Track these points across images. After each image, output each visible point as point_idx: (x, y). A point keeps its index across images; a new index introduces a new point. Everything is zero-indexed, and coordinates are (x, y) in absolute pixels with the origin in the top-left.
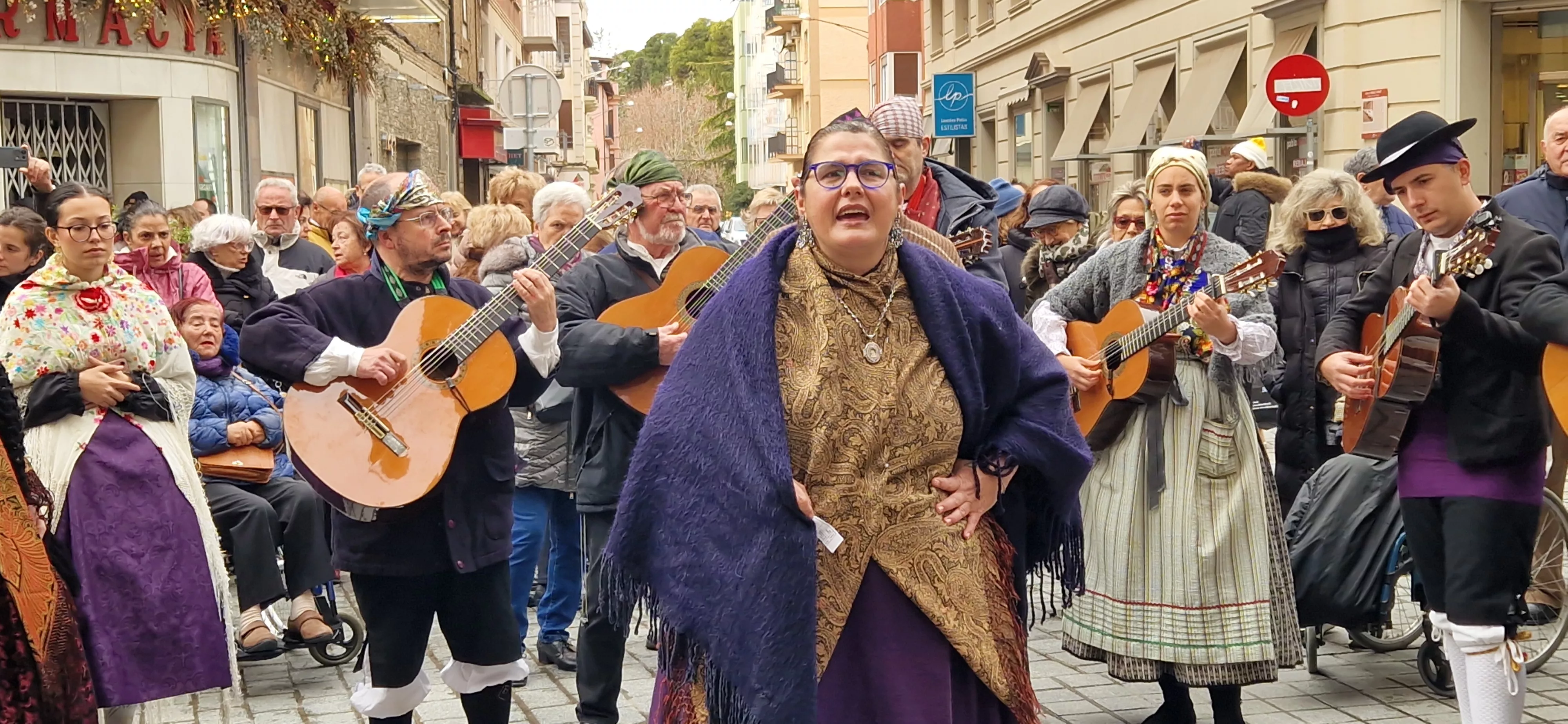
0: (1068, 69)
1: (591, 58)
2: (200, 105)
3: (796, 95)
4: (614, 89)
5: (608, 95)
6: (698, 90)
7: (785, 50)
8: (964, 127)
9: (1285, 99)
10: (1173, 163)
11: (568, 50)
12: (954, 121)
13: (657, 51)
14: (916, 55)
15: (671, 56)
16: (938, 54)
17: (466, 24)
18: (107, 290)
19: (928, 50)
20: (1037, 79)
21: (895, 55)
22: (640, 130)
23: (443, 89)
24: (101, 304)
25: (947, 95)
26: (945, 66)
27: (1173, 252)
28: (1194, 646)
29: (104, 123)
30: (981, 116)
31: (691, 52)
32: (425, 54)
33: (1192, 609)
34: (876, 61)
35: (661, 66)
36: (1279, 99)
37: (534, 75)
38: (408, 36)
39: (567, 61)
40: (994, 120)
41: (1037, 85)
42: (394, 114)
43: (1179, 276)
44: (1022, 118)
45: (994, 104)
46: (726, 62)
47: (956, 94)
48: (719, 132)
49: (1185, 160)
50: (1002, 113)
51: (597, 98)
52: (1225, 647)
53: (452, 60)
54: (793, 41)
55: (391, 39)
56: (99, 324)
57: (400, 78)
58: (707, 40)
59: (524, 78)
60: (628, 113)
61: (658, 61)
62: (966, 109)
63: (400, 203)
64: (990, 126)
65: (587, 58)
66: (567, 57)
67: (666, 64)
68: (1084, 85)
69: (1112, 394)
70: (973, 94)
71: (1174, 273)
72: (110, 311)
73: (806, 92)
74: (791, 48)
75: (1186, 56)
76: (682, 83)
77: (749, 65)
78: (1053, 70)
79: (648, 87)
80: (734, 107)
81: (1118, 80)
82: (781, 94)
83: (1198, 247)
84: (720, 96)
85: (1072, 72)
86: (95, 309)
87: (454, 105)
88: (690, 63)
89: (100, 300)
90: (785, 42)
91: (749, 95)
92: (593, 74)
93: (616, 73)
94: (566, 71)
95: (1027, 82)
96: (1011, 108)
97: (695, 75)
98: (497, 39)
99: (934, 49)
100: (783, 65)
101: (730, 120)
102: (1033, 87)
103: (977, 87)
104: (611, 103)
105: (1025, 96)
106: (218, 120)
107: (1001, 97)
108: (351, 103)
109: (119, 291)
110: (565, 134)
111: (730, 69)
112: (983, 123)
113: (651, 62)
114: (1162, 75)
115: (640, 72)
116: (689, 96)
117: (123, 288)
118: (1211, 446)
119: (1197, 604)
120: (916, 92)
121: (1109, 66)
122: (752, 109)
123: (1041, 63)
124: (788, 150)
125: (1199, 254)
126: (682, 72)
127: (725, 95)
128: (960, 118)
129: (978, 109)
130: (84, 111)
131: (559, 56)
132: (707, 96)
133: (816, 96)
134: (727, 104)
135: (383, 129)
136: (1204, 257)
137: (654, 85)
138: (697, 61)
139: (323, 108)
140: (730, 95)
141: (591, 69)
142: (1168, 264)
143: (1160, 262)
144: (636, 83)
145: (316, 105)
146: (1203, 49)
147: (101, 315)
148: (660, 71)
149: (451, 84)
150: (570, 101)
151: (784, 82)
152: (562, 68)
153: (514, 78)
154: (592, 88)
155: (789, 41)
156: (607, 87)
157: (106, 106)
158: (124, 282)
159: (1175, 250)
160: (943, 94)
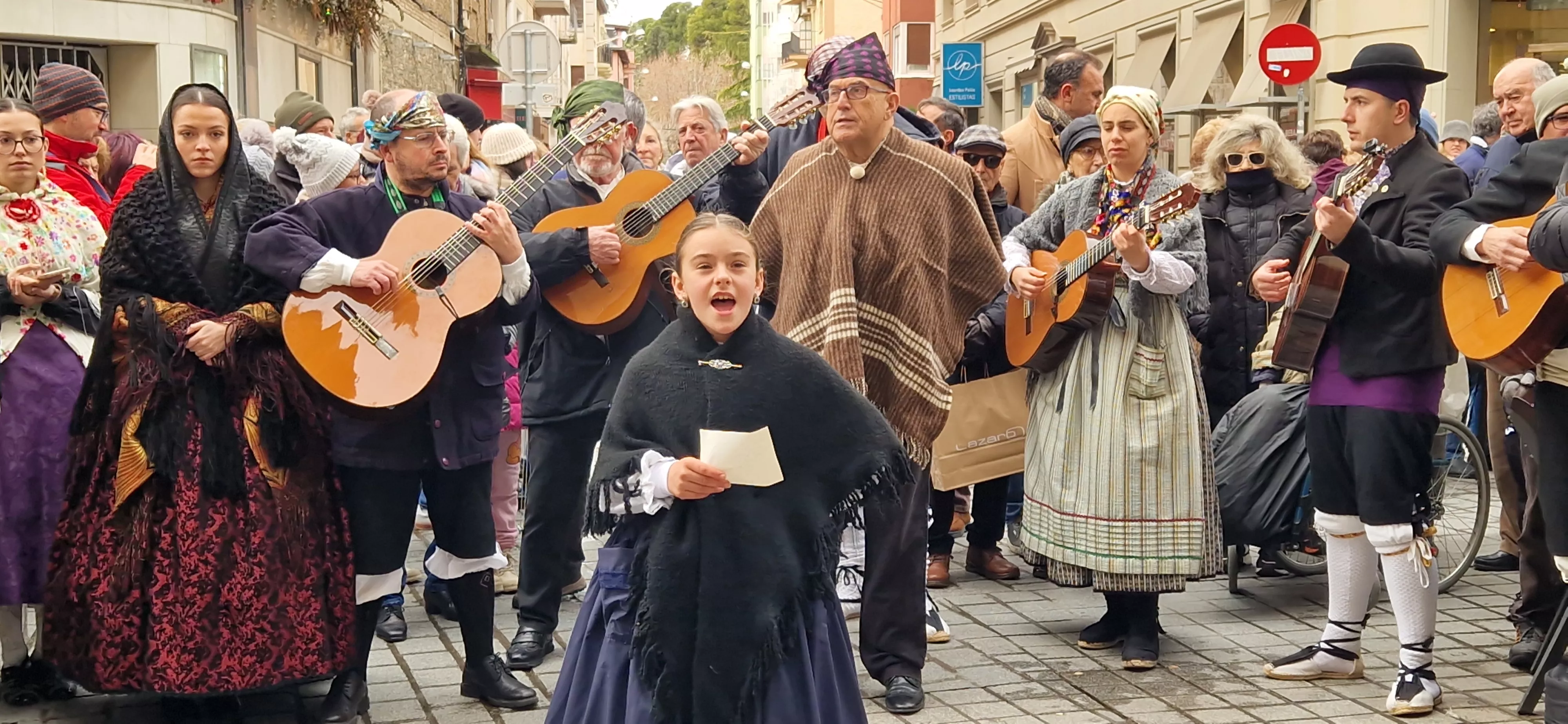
0: (1074, 39)
1: (607, 26)
2: (197, 52)
4: (630, 58)
5: (624, 63)
6: (715, 60)
7: (801, 20)
8: (973, 97)
9: (1278, 68)
10: (1116, 100)
11: (580, 15)
12: (962, 90)
13: (673, 20)
14: (929, 25)
15: (688, 25)
16: (949, 24)
18: (38, 203)
19: (939, 20)
20: (1044, 49)
21: (908, 25)
22: (655, 99)
23: (451, 49)
24: (31, 215)
25: (956, 64)
26: (955, 36)
27: (1120, 187)
30: (990, 86)
31: (707, 20)
32: (431, 12)
34: (890, 32)
35: (677, 36)
36: (1272, 67)
37: (533, 31)
39: (580, 27)
40: (1001, 90)
41: (1044, 55)
42: (399, 71)
43: (1122, 208)
44: (1030, 88)
45: (1002, 74)
46: (742, 32)
47: (965, 64)
48: (734, 102)
50: (1009, 83)
51: (611, 65)
53: (460, 20)
54: (809, 10)
56: (28, 234)
57: (405, 35)
58: (724, 9)
59: (524, 34)
60: (644, 82)
61: (674, 31)
62: (974, 80)
63: (401, 122)
64: (997, 96)
65: (602, 25)
66: (580, 23)
67: (682, 34)
70: (982, 64)
71: (1118, 205)
72: (39, 222)
74: (806, 17)
75: (1187, 26)
76: (699, 52)
77: (765, 34)
78: (1058, 40)
79: (665, 56)
80: (749, 77)
81: (1120, 50)
82: (796, 64)
83: (1145, 182)
84: (735, 66)
85: (1077, 41)
86: (24, 219)
87: (462, 65)
88: (706, 33)
89: (30, 212)
90: (800, 12)
91: (764, 65)
92: (608, 41)
93: (632, 40)
94: (579, 37)
95: (1033, 51)
96: (1018, 77)
97: (712, 45)
99: (945, 18)
100: (797, 35)
101: (746, 90)
102: (1039, 57)
103: (986, 57)
104: (627, 71)
105: (1030, 65)
106: (217, 67)
107: (1008, 67)
108: (353, 57)
109: (50, 205)
111: (746, 38)
112: (992, 93)
113: (667, 32)
114: (1162, 45)
115: (657, 41)
116: (705, 66)
117: (55, 202)
118: (1141, 369)
120: (928, 63)
121: (1113, 36)
122: (767, 79)
123: (1047, 33)
125: (1144, 188)
126: (700, 42)
127: (740, 64)
128: (969, 88)
129: (987, 79)
130: (82, 56)
131: (572, 21)
132: (723, 66)
134: (743, 73)
135: (387, 86)
137: (670, 54)
138: (714, 30)
139: (325, 61)
140: (745, 65)
141: (607, 36)
142: (1115, 197)
143: (1108, 195)
144: (652, 52)
145: (317, 57)
146: (1203, 19)
147: (31, 226)
148: (676, 40)
149: (459, 45)
150: (582, 67)
151: (800, 52)
152: (575, 33)
153: (513, 34)
154: (606, 55)
155: (804, 11)
156: (622, 55)
157: (104, 50)
158: (55, 196)
159: (1123, 184)
160: (952, 64)
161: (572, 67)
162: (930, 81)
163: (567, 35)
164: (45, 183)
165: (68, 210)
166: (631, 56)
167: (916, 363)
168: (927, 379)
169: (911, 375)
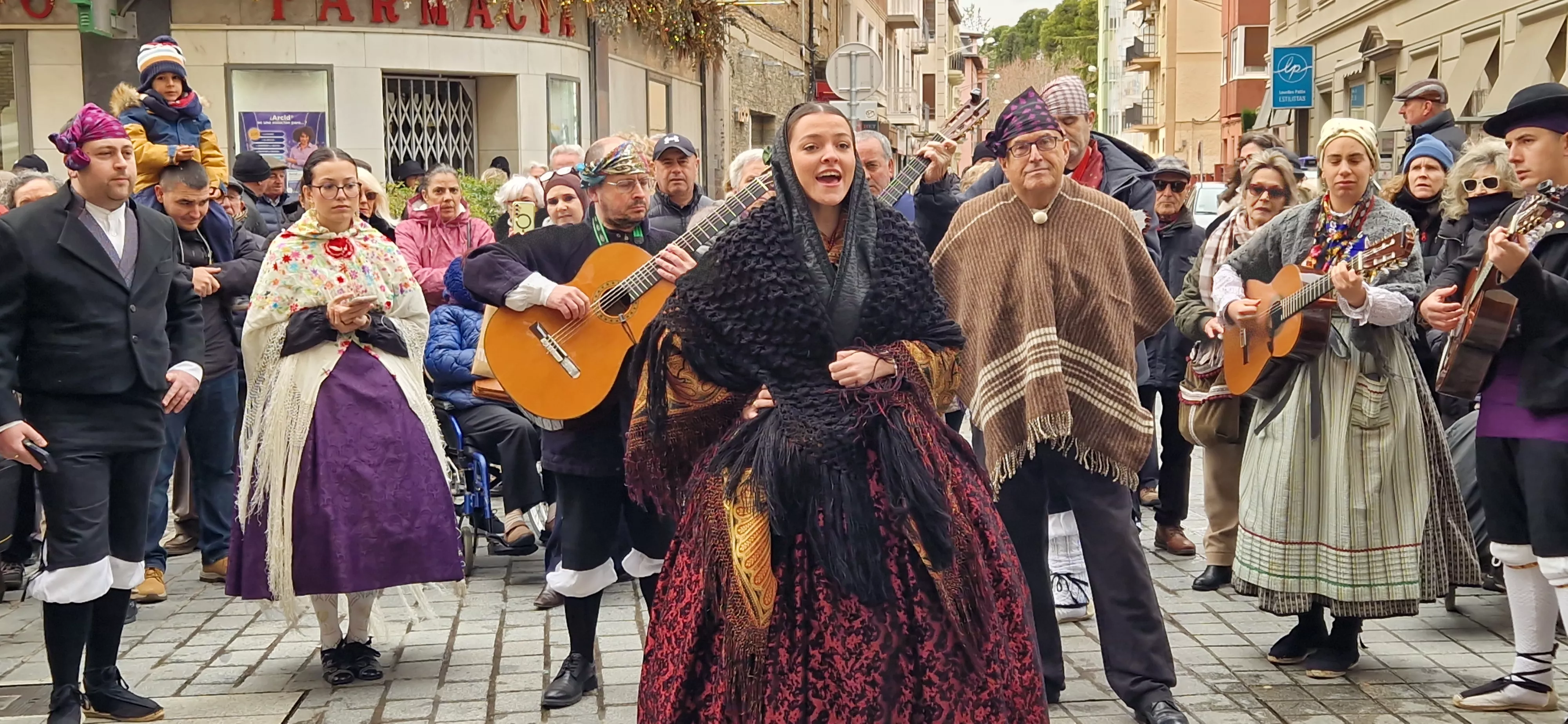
0: (1401, 42)
1: (961, 34)
2: (553, 81)
3: (1154, 68)
4: (983, 63)
5: (977, 69)
6: (1065, 63)
7: (1145, 24)
8: (1304, 99)
10: (1342, 134)
11: (933, 27)
12: (1293, 93)
13: (1029, 27)
14: (1266, 27)
15: (1042, 31)
16: (1282, 28)
17: (826, 4)
18: (352, 240)
19: (1275, 23)
20: (1371, 52)
21: (1245, 29)
23: (801, 65)
24: (346, 252)
25: (1286, 68)
26: (1287, 40)
27: (1338, 218)
28: (1341, 585)
29: (472, 97)
30: (1320, 88)
31: (1060, 26)
32: (782, 33)
33: (1342, 550)
34: (1228, 35)
35: (1032, 41)
37: (858, 52)
38: (765, 17)
39: (932, 38)
40: (1331, 92)
41: (1371, 57)
42: (749, 88)
43: (1341, 240)
44: (1358, 89)
45: (1331, 77)
46: (1091, 37)
47: (1295, 66)
49: (1353, 131)
50: (1338, 85)
51: (964, 72)
52: (1370, 586)
53: (811, 38)
54: (1153, 15)
55: (744, 19)
56: (344, 269)
57: (753, 55)
58: (1076, 15)
59: (850, 55)
60: (997, 86)
61: (1030, 36)
62: (1305, 82)
63: (606, 168)
64: (1327, 98)
65: (956, 34)
66: (932, 34)
67: (1037, 39)
68: (1415, 57)
69: (1271, 351)
70: (1313, 67)
71: (1336, 237)
72: (354, 258)
73: (1163, 65)
74: (1150, 22)
75: (1511, 28)
76: (1051, 56)
77: (1111, 39)
78: (1386, 43)
79: (1018, 60)
80: (1097, 80)
81: (1445, 53)
82: (1140, 67)
83: (1363, 213)
84: (1084, 69)
85: (1404, 44)
86: (341, 256)
87: (811, 80)
88: (1059, 38)
89: (346, 249)
90: (1145, 17)
91: (1111, 68)
92: (962, 49)
93: (985, 47)
94: (930, 47)
95: (1362, 54)
96: (1347, 79)
97: (1063, 50)
98: (859, 17)
99: (1280, 21)
100: (1141, 39)
102: (1367, 60)
103: (1317, 59)
104: (980, 76)
105: (1359, 68)
106: (571, 93)
107: (1337, 70)
108: (702, 79)
109: (362, 242)
110: (927, 106)
111: (1095, 43)
112: (1322, 95)
113: (1022, 37)
114: (1486, 48)
115: (1011, 47)
117: (366, 239)
118: (1365, 400)
119: (1347, 547)
120: (1262, 65)
121: (1438, 38)
122: (1113, 81)
123: (1374, 37)
124: (1145, 120)
125: (1362, 219)
126: (1052, 46)
127: (1088, 67)
128: (1299, 89)
129: (1317, 81)
130: (455, 86)
131: (924, 33)
133: (1172, 68)
134: (1091, 76)
135: (736, 102)
136: (1366, 222)
137: (1023, 58)
138: (1065, 35)
139: (675, 84)
140: (1093, 68)
141: (961, 44)
142: (1332, 229)
143: (1325, 226)
144: (1006, 58)
145: (668, 81)
146: (1526, 22)
147: (346, 261)
148: (1032, 45)
149: (809, 61)
150: (933, 75)
151: (1143, 56)
152: (927, 43)
153: (840, 55)
154: (957, 63)
155: (1148, 16)
156: (976, 62)
157: (474, 81)
158: (367, 234)
159: (1341, 215)
160: (1282, 67)
161: (924, 75)
162: (1265, 81)
163: (919, 46)
164: (358, 222)
165: (377, 246)
166: (985, 62)
167: (1115, 391)
168: (1128, 406)
169: (1111, 403)
